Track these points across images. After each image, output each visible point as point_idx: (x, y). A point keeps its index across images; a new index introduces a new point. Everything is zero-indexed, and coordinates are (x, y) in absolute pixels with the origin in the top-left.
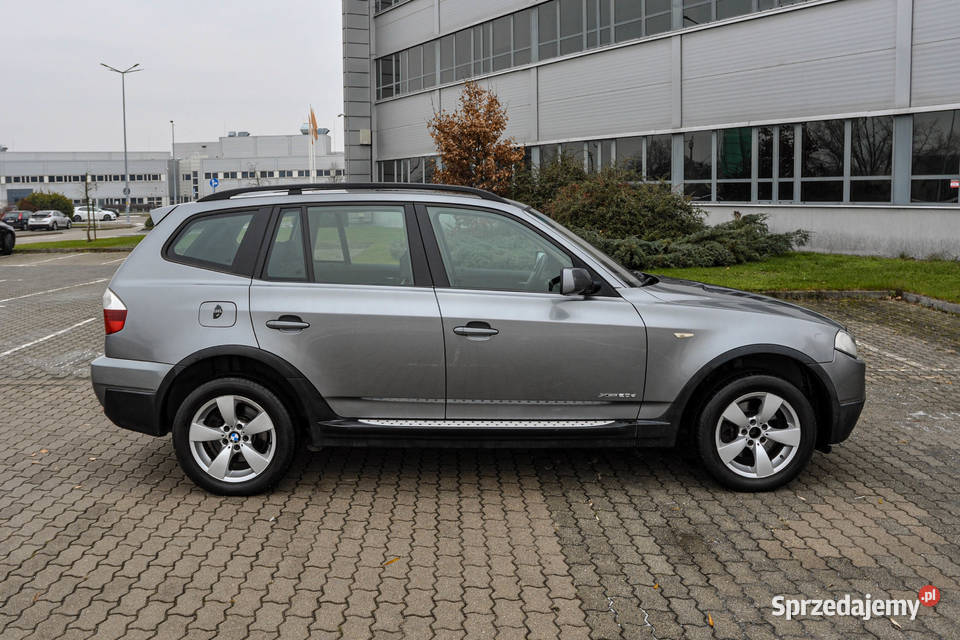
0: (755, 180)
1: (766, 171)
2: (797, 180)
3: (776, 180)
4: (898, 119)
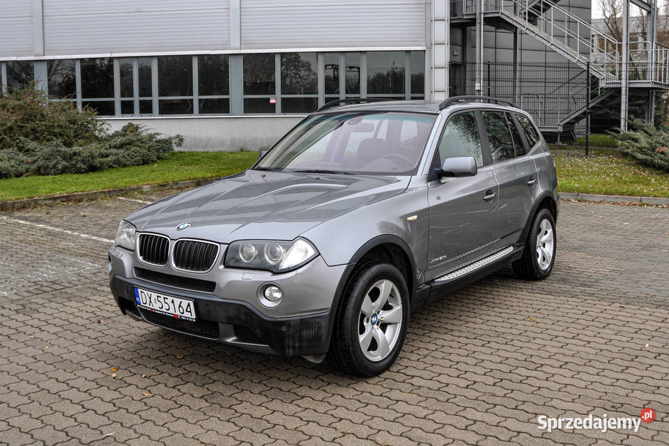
3: (136, 99)
4: (232, 57)
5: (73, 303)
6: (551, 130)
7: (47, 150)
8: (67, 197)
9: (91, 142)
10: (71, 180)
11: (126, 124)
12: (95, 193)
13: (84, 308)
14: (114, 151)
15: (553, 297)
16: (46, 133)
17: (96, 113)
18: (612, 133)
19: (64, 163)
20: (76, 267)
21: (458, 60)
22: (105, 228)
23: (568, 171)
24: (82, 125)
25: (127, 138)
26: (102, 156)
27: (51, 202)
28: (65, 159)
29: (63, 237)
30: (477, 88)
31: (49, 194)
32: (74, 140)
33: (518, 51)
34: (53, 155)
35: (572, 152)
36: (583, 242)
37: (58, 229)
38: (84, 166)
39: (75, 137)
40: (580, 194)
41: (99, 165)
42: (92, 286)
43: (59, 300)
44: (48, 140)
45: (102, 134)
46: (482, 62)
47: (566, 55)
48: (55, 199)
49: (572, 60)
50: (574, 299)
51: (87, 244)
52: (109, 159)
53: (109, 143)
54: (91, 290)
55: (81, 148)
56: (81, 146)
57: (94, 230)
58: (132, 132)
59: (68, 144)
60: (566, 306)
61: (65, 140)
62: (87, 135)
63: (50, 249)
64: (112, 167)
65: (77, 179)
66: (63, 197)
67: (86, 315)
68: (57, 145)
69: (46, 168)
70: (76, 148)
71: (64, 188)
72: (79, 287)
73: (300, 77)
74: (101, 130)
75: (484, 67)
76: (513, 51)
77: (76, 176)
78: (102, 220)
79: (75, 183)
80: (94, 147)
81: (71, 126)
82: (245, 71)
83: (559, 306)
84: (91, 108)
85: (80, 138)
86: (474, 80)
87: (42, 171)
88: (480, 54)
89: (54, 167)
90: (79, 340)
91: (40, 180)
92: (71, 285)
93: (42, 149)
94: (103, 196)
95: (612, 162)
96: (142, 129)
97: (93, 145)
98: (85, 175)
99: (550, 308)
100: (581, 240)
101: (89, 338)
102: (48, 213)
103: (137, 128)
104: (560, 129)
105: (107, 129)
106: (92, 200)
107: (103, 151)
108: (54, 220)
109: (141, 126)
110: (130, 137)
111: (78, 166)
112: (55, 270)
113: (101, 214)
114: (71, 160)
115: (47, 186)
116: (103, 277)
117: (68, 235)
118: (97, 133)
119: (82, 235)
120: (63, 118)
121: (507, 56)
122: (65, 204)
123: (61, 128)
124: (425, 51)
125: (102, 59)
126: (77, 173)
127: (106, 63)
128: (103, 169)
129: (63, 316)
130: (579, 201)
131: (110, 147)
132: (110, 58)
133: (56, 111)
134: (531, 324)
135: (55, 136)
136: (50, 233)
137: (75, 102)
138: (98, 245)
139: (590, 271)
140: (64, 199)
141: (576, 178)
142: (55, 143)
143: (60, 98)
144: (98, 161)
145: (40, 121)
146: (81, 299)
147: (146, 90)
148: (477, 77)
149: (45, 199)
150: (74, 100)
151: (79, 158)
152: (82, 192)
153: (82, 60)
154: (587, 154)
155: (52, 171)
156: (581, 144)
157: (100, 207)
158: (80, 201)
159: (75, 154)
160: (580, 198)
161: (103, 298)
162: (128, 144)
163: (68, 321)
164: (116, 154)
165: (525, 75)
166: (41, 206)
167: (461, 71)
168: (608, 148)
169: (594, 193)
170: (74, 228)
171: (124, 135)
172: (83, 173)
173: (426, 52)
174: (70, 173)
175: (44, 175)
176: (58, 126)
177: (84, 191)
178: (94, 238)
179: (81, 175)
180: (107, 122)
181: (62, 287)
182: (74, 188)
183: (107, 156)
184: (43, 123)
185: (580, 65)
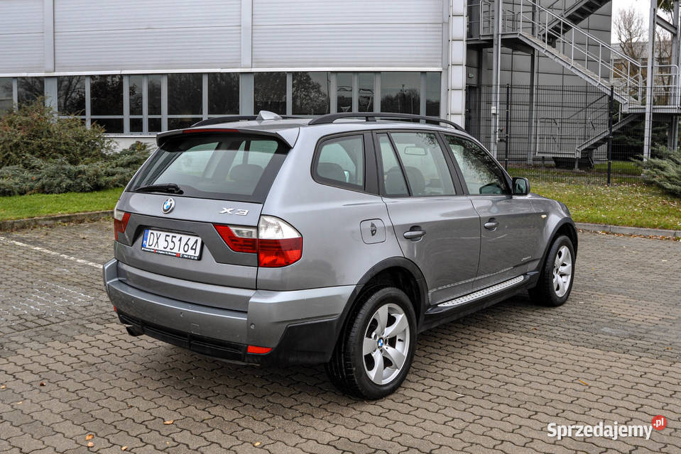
0: (127, 117)
1: (136, 108)
2: (165, 116)
3: (145, 117)
4: (243, 75)
5: (56, 344)
6: (567, 156)
7: (52, 167)
8: (69, 217)
9: (98, 160)
10: (74, 199)
11: (134, 142)
12: (98, 214)
13: (68, 351)
14: (120, 170)
15: (601, 352)
16: (52, 150)
17: (103, 131)
18: (636, 160)
19: (69, 181)
20: (66, 299)
21: (474, 82)
22: (103, 252)
23: (592, 200)
24: (89, 142)
25: (133, 156)
26: (108, 174)
27: (51, 222)
28: (69, 177)
29: (58, 262)
30: (493, 112)
31: (49, 214)
32: (80, 158)
33: (535, 75)
34: (58, 173)
35: (593, 180)
36: (622, 282)
37: (54, 253)
38: (89, 185)
39: (82, 154)
40: (609, 225)
41: (104, 184)
42: (81, 322)
43: (42, 338)
44: (54, 158)
45: (109, 152)
46: (499, 84)
47: (587, 79)
48: (56, 219)
49: (593, 83)
50: (627, 356)
51: (82, 271)
52: (115, 178)
53: (115, 161)
54: (78, 327)
55: (86, 167)
56: (87, 164)
57: (91, 255)
58: (140, 150)
59: (74, 162)
60: (620, 365)
61: (71, 158)
62: (94, 153)
63: (42, 276)
64: (118, 186)
65: (81, 198)
66: (64, 217)
67: (68, 360)
68: (62, 163)
69: (51, 186)
70: (81, 166)
71: (66, 208)
72: (67, 322)
73: (310, 99)
74: (108, 148)
75: (501, 90)
76: (529, 74)
77: (81, 195)
78: (102, 243)
79: (78, 202)
80: (99, 166)
81: (77, 143)
82: (256, 91)
83: (611, 364)
84: (99, 125)
85: (86, 156)
86: (489, 103)
87: (46, 189)
88: (497, 77)
89: (59, 185)
90: (57, 394)
91: (43, 199)
92: (58, 321)
93: (47, 167)
94: (106, 216)
95: (636, 191)
96: (150, 148)
97: (100, 163)
98: (89, 194)
99: (601, 367)
100: (618, 279)
101: (68, 390)
102: (47, 234)
103: (145, 147)
104: (578, 155)
105: (115, 147)
106: (94, 221)
107: (109, 169)
108: (53, 243)
109: (148, 145)
110: (137, 155)
111: (83, 185)
112: (43, 302)
113: (101, 237)
114: (75, 178)
115: (49, 205)
116: (94, 311)
117: (64, 259)
118: (104, 151)
119: (79, 261)
120: (69, 135)
121: (524, 79)
122: (66, 224)
123: (68, 145)
124: (441, 72)
125: (114, 76)
126: (81, 191)
127: (118, 80)
128: (108, 188)
129: (43, 360)
130: (607, 233)
131: (117, 166)
132: (121, 75)
133: (63, 128)
134: (583, 388)
135: (62, 153)
136: (46, 258)
137: (85, 120)
138: (94, 272)
139: (637, 318)
140: (66, 220)
141: (601, 208)
142: (59, 160)
143: (68, 115)
144: (103, 180)
145: (47, 138)
146: (67, 338)
147: (155, 108)
148: (494, 99)
149: (45, 219)
150: (83, 117)
151: (84, 177)
152: (84, 212)
153: (92, 77)
154: (609, 182)
155: (56, 189)
156: (600, 171)
157: (101, 229)
158: (82, 221)
159: (80, 172)
160: (607, 230)
161: (90, 339)
162: (136, 163)
163: (48, 368)
164: (122, 173)
165: (542, 98)
166: (41, 226)
167: (476, 93)
168: (630, 176)
169: (623, 225)
170: (72, 252)
171: (132, 154)
172: (88, 191)
173: (443, 74)
174: (75, 191)
175: (48, 193)
176: (64, 143)
177: (86, 212)
178: (91, 264)
179: (86, 194)
180: (115, 140)
181: (48, 323)
182: (76, 207)
183: (113, 175)
184: (49, 140)
185: (602, 89)
